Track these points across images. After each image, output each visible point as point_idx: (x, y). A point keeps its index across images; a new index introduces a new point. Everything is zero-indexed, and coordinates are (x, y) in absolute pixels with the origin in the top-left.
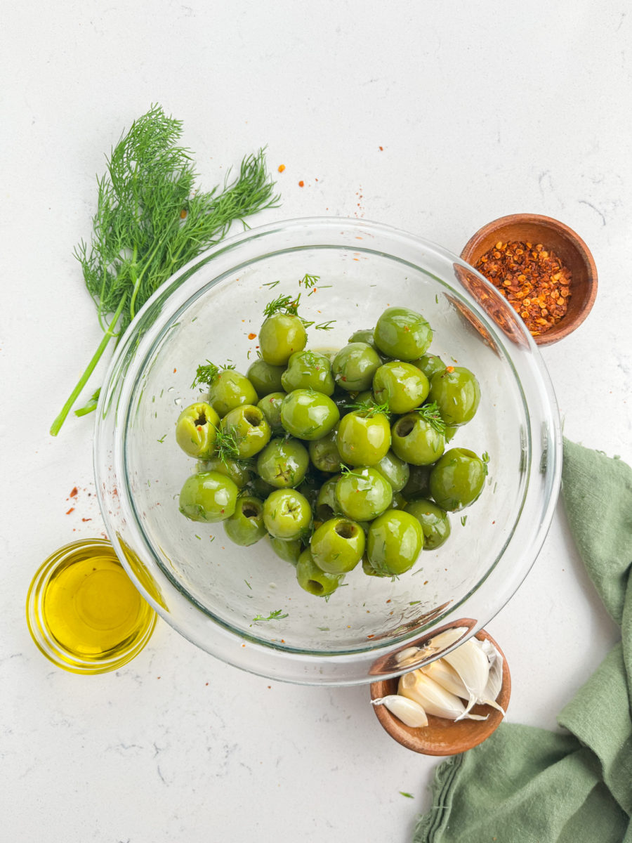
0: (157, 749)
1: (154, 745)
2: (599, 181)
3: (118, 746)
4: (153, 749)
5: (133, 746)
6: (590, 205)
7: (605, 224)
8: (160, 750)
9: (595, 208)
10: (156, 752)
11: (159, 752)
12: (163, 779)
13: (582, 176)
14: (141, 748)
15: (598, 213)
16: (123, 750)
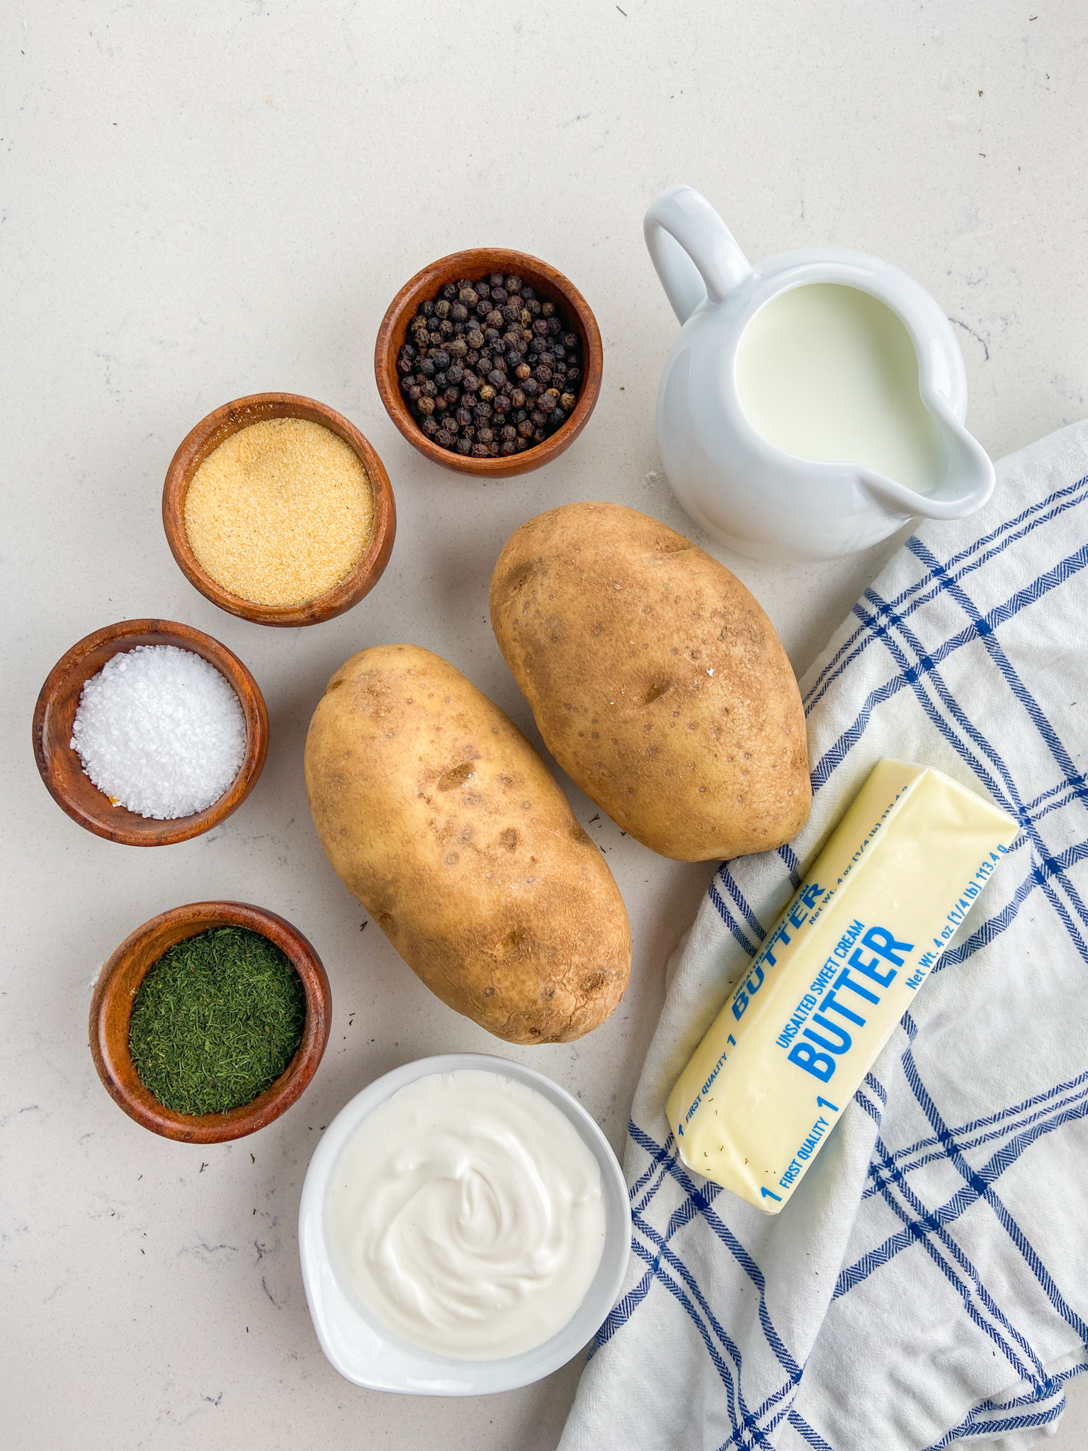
0: (259, 1250)
1: (255, 1244)
2: (979, 281)
3: (198, 1247)
4: (256, 1249)
5: (221, 1246)
6: (962, 325)
7: (988, 358)
8: (265, 1252)
9: (970, 331)
10: (257, 1256)
11: (263, 1254)
12: (271, 1298)
13: (949, 273)
14: (234, 1249)
15: (976, 338)
16: (206, 1253)
